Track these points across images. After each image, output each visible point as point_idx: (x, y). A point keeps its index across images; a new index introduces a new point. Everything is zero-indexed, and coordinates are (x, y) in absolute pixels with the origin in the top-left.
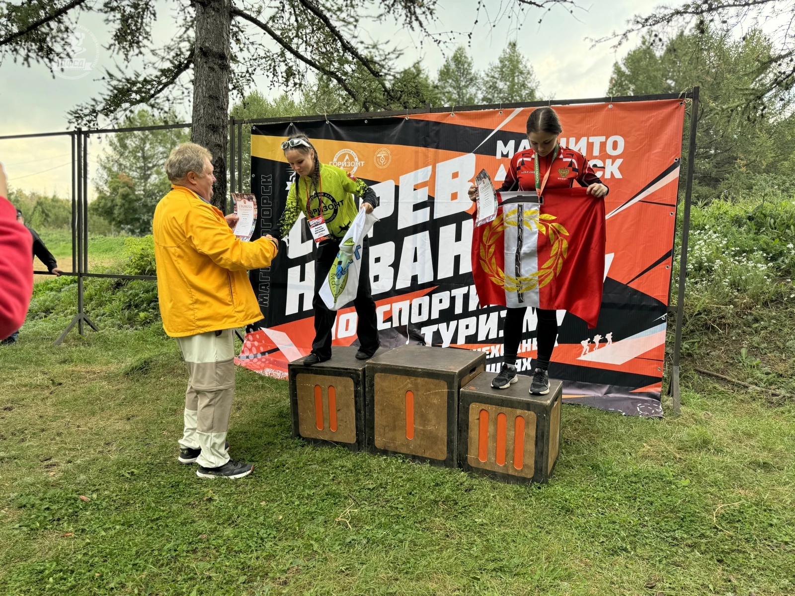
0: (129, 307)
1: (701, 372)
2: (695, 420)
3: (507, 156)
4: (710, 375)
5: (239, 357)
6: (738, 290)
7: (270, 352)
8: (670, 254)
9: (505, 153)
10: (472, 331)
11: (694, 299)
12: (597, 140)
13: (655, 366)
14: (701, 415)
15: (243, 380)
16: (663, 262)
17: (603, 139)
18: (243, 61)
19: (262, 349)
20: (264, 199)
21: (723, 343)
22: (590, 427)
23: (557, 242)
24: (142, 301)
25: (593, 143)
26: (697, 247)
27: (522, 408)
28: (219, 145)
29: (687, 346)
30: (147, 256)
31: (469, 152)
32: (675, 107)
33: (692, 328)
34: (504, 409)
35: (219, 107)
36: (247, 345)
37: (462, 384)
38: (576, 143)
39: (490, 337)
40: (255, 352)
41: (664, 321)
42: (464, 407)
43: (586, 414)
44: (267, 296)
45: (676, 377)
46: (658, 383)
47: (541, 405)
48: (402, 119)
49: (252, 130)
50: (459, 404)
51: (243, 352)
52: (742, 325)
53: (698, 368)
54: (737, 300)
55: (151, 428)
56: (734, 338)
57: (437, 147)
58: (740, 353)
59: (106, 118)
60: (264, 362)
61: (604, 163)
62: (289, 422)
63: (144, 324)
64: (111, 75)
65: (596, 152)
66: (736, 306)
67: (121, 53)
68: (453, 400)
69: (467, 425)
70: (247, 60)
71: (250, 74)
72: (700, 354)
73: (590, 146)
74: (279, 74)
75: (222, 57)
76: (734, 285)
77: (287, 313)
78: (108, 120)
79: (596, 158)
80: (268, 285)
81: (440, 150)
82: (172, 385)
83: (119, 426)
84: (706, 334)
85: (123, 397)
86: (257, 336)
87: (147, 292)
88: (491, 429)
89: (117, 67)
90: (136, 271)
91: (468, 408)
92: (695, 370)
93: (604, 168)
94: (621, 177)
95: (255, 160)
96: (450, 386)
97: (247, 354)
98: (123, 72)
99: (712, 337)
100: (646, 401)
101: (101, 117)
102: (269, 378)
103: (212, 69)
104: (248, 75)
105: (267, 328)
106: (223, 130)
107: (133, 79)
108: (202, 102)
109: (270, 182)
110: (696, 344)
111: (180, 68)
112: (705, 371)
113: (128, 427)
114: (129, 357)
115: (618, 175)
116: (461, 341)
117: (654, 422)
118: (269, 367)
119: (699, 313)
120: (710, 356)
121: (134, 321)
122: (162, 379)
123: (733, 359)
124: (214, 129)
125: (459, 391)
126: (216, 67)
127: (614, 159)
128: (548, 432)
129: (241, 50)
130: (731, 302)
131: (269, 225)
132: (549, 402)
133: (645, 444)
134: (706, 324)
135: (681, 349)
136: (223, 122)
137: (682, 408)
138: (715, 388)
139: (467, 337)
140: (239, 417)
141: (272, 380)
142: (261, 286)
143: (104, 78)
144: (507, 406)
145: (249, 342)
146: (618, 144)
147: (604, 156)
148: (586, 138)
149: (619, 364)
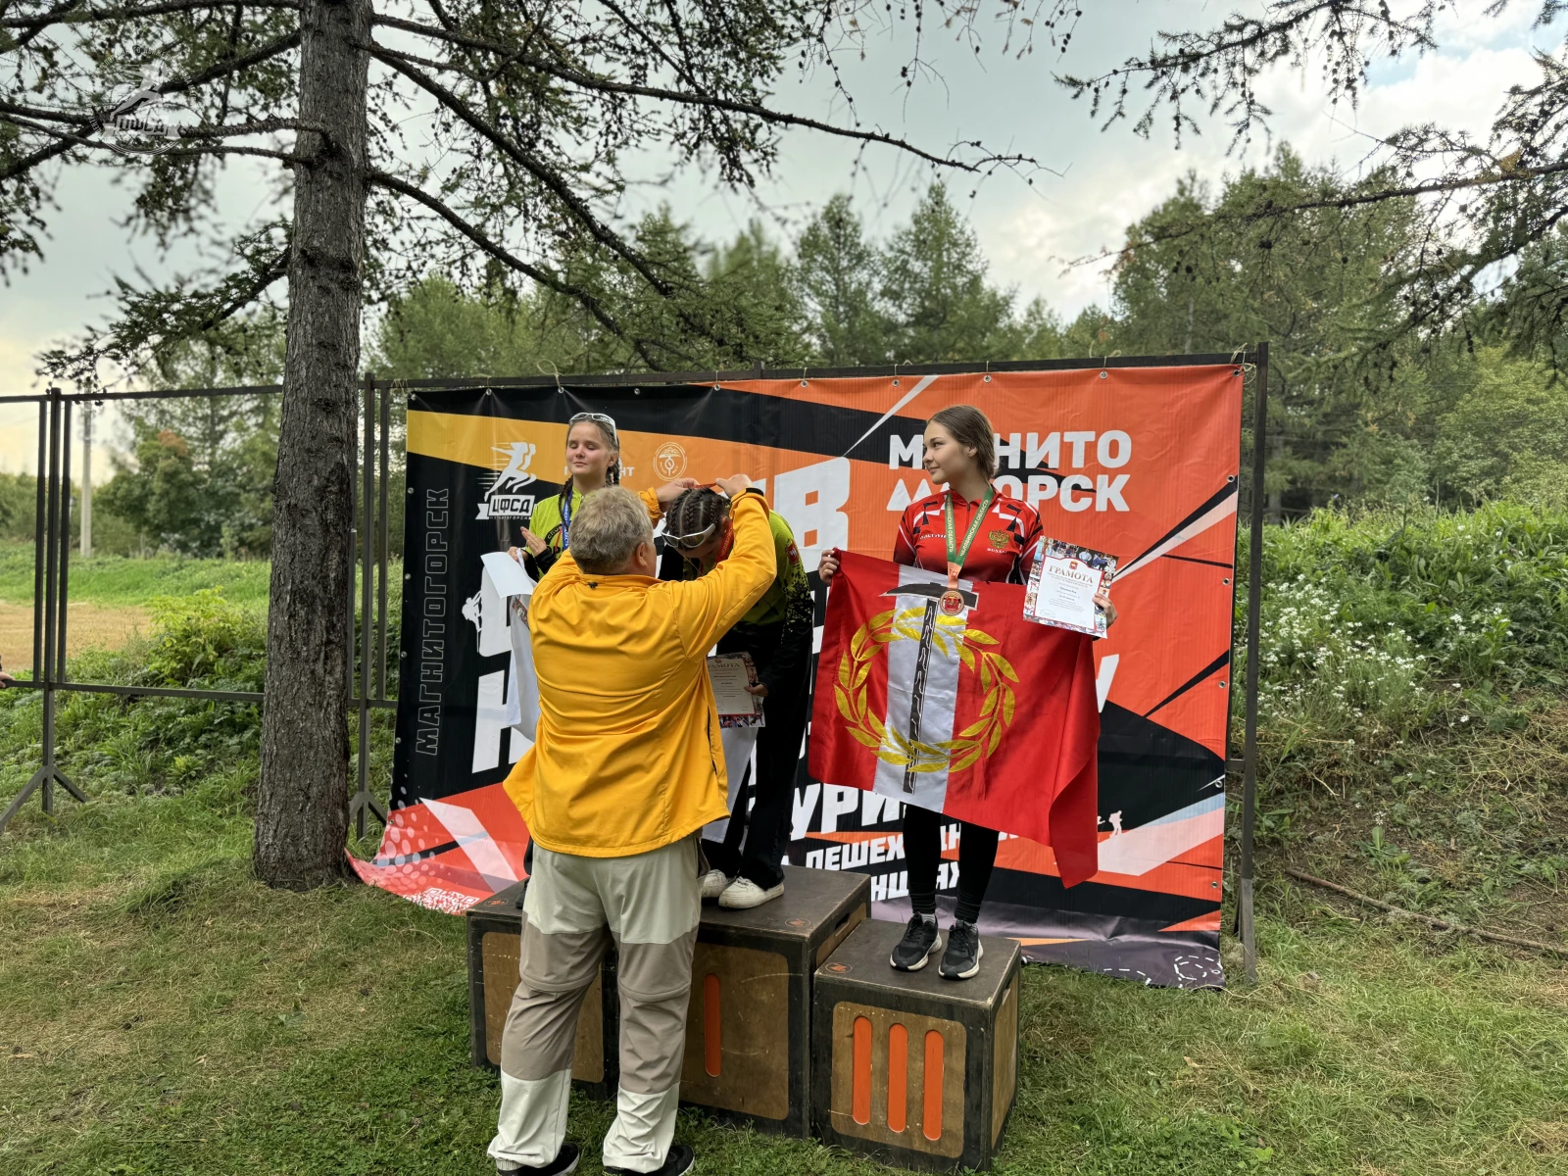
0: (154, 744)
1: (1297, 878)
2: (1288, 994)
3: (909, 464)
4: (1315, 885)
5: (375, 863)
6: (1363, 708)
7: (438, 850)
8: (1224, 659)
9: (906, 459)
10: (849, 806)
11: (1281, 726)
12: (1079, 439)
13: (1207, 878)
14: (1297, 980)
15: (377, 922)
16: (1215, 675)
17: (1090, 436)
18: (399, 248)
19: (422, 845)
20: (431, 537)
21: (1338, 816)
22: (1079, 1019)
23: (994, 691)
24: (183, 731)
25: (1071, 444)
26: (1282, 620)
27: (938, 1015)
28: (337, 439)
29: (1269, 823)
30: (198, 633)
31: (838, 454)
32: (1224, 378)
33: (1278, 785)
34: (903, 1016)
35: (337, 364)
36: (393, 836)
37: (819, 957)
38: (1040, 443)
39: (886, 819)
40: (407, 851)
41: (1220, 791)
42: (822, 1011)
43: (1073, 986)
44: (434, 733)
45: (1247, 902)
46: (1214, 913)
47: (976, 1009)
48: (707, 389)
49: (410, 401)
50: (811, 1003)
51: (383, 851)
52: (1373, 779)
53: (1290, 869)
54: (1361, 728)
55: (176, 1049)
56: (1358, 806)
57: (776, 444)
58: (1370, 838)
59: (114, 363)
60: (425, 874)
61: (1094, 482)
62: (467, 1027)
63: (184, 781)
64: (123, 285)
65: (1078, 461)
66: (1359, 740)
67: (152, 231)
68: (800, 996)
69: (830, 1049)
70: (408, 245)
71: (414, 274)
72: (1294, 839)
73: (1066, 449)
74: (474, 271)
75: (347, 266)
76: (1355, 696)
77: (475, 770)
78: (119, 369)
79: (1077, 471)
80: (436, 710)
81: (782, 451)
82: (229, 937)
83: (105, 1045)
84: (1305, 797)
85: (122, 968)
86: (414, 817)
87: (193, 711)
88: (877, 1057)
89: (138, 270)
90: (174, 664)
91: (831, 1013)
92: (1287, 874)
93: (1093, 491)
94: (1127, 509)
95: (417, 463)
96: (794, 967)
97: (390, 855)
98: (149, 281)
99: (1316, 803)
100: (1192, 950)
101: (104, 364)
102: (434, 913)
103: (325, 290)
104: (409, 274)
105: (435, 797)
106: (347, 408)
107: (173, 290)
108: (305, 355)
109: (444, 503)
110: (1287, 819)
111: (266, 277)
112: (1306, 875)
113: (124, 1049)
114: (145, 864)
115: (1121, 506)
116: (829, 826)
117: (1205, 1002)
118: (435, 885)
119: (1291, 757)
120: (1315, 844)
121: (164, 775)
122: (208, 923)
123: (1359, 850)
124: (328, 407)
125: (811, 976)
126: (333, 286)
127: (1113, 474)
128: (991, 1063)
129: (396, 229)
130: (1351, 733)
131: (442, 589)
132: (990, 1001)
133: (1187, 1059)
134: (1305, 777)
135: (1258, 828)
136: (347, 391)
137: (1263, 966)
138: (1324, 913)
139: (840, 818)
140: (364, 1015)
141: (438, 920)
142: (423, 712)
143: (108, 293)
144: (908, 1010)
145: (395, 830)
146: (1119, 446)
147: (1093, 468)
148: (1058, 434)
149: (1138, 874)
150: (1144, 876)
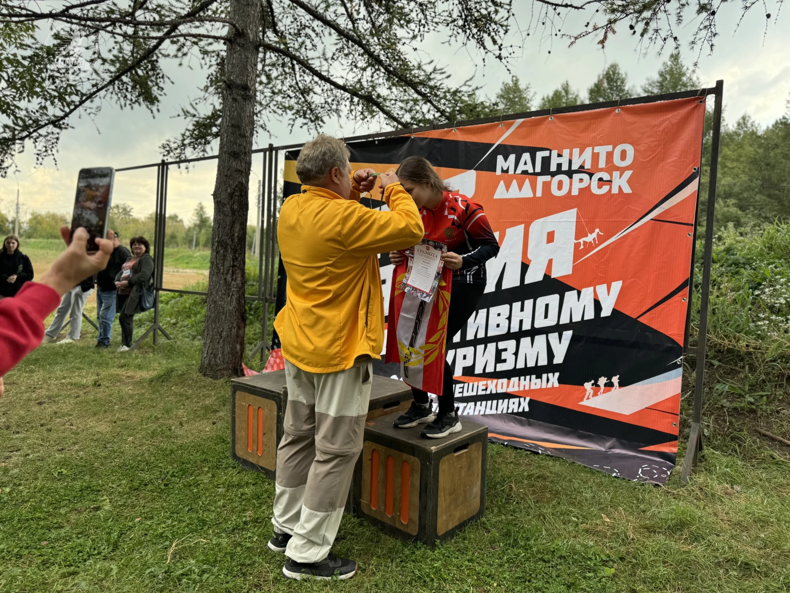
1: (760, 434)
3: (507, 171)
4: (772, 439)
8: (688, 283)
9: (505, 169)
12: (603, 150)
13: (670, 420)
17: (609, 148)
22: (550, 484)
27: (408, 453)
29: (751, 400)
31: (470, 169)
32: (693, 106)
35: (240, 135)
36: (271, 362)
38: (580, 154)
40: (276, 369)
41: (679, 366)
46: (673, 442)
47: (425, 451)
48: (409, 138)
49: (286, 156)
53: (758, 428)
61: (611, 176)
65: (602, 164)
69: (362, 466)
72: (766, 411)
73: (595, 157)
75: (246, 88)
79: (601, 170)
88: (381, 472)
92: (755, 431)
93: (610, 181)
94: (630, 191)
95: (288, 186)
97: (269, 370)
100: (654, 462)
103: (235, 100)
110: (765, 398)
112: (768, 433)
115: (627, 190)
116: (458, 372)
120: (780, 415)
124: (235, 155)
126: (239, 98)
127: (622, 170)
128: (434, 483)
132: (436, 448)
133: (603, 515)
136: (245, 148)
137: (692, 477)
138: (771, 456)
139: (464, 368)
144: (394, 449)
146: (626, 153)
147: (611, 168)
148: (591, 148)
149: (627, 413)
150: (631, 415)
